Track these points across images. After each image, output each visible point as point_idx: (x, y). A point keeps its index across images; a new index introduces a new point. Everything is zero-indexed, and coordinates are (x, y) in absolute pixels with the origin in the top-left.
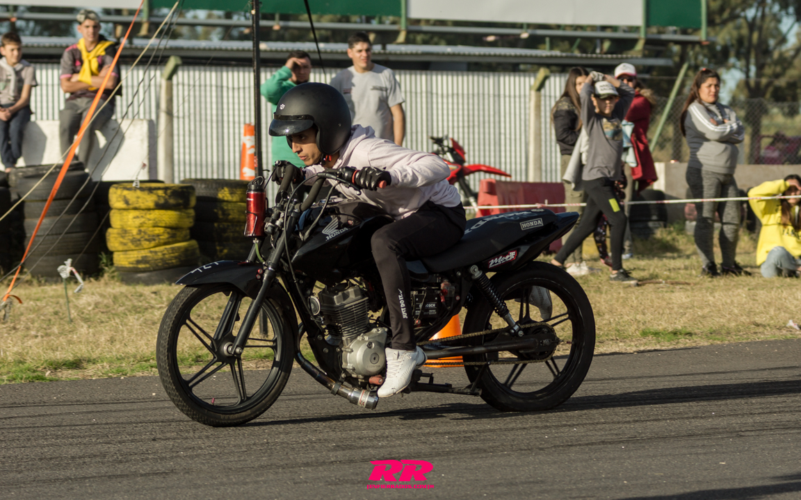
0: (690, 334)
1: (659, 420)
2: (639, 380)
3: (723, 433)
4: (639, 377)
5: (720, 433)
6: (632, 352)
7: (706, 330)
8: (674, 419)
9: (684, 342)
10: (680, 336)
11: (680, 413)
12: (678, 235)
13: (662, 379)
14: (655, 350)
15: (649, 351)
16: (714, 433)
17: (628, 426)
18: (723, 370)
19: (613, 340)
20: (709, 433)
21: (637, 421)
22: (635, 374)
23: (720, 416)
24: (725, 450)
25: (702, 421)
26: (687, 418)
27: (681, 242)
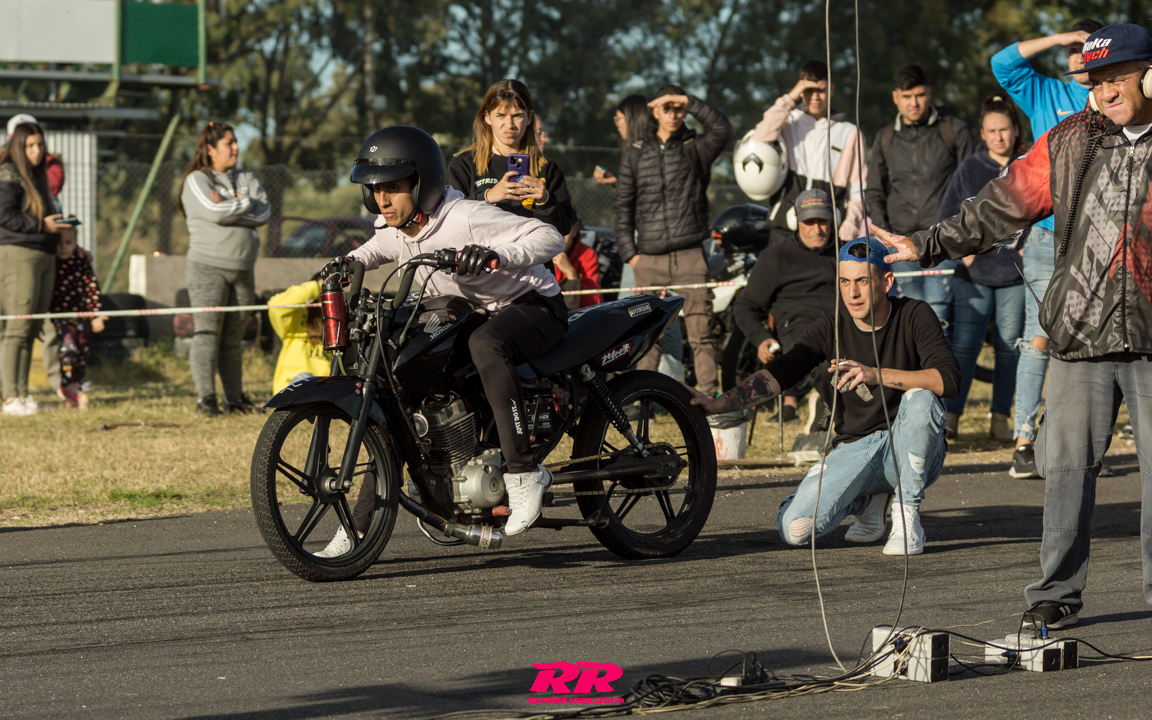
0: (179, 497)
1: (133, 618)
2: (106, 562)
3: (223, 635)
4: (106, 558)
5: (219, 636)
6: (96, 522)
7: (202, 490)
8: (155, 617)
9: (170, 508)
10: (164, 500)
11: (163, 607)
12: (164, 356)
13: (137, 560)
14: (129, 520)
15: (121, 521)
16: (211, 636)
17: (89, 627)
18: (224, 547)
19: (69, 506)
20: (203, 636)
21: (102, 620)
22: (100, 554)
23: (219, 612)
24: (224, 659)
25: (193, 618)
26: (173, 615)
27: (168, 367)
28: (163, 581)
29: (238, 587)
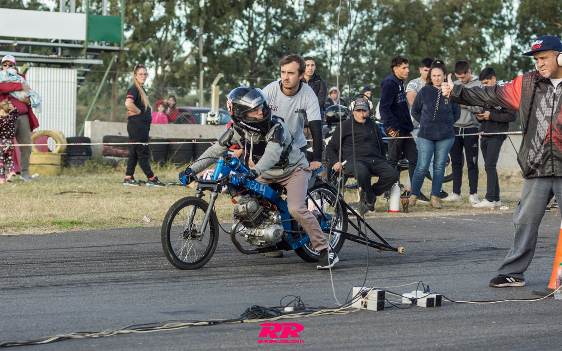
0: (81, 223)
2: (39, 251)
3: (78, 284)
6: (41, 234)
7: (90, 221)
8: (51, 275)
9: (75, 228)
10: (74, 225)
11: (56, 271)
12: (98, 164)
16: (72, 284)
18: (91, 246)
20: (69, 284)
23: (79, 274)
24: (75, 294)
25: (68, 276)
26: (59, 275)
28: (60, 260)
29: (92, 263)
